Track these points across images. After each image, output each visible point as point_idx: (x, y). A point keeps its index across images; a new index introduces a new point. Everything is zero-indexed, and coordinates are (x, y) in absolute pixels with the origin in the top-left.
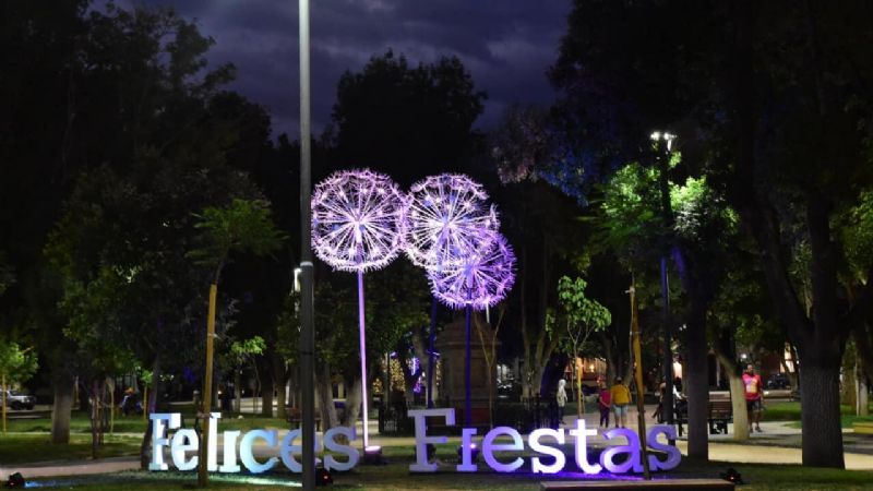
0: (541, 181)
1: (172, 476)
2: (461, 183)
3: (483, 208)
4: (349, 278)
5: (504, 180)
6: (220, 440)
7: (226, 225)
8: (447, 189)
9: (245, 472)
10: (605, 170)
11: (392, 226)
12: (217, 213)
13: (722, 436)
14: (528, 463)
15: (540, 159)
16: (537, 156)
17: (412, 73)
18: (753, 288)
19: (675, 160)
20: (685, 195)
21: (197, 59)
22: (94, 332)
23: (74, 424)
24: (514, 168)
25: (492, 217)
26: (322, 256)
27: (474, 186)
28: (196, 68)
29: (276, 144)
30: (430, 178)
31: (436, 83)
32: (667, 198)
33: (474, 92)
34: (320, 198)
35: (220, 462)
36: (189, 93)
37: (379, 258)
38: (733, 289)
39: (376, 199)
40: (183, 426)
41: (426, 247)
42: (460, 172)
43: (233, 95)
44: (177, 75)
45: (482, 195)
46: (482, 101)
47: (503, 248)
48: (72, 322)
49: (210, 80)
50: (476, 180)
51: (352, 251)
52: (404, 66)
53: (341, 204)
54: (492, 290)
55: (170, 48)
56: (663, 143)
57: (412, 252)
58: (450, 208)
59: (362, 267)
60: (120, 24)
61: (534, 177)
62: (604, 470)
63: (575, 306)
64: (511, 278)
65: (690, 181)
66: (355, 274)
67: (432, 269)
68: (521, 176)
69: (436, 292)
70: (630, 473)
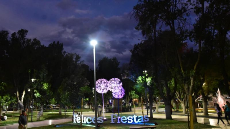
0: (128, 78)
1: (77, 124)
2: (117, 79)
3: (120, 82)
4: (101, 94)
5: (123, 78)
6: (83, 119)
7: (84, 90)
8: (115, 80)
9: (87, 123)
10: (137, 77)
11: (107, 87)
12: (83, 88)
13: (154, 112)
14: (127, 122)
15: (128, 76)
16: (127, 75)
17: (109, 60)
18: (158, 91)
19: (147, 75)
20: (148, 80)
21: (79, 60)
22: (65, 102)
23: (62, 111)
24: (124, 77)
25: (121, 84)
26: (97, 91)
27: (119, 80)
28: (79, 61)
29: (90, 70)
30: (112, 79)
31: (113, 61)
32: (146, 80)
33: (118, 62)
34: (97, 83)
35: (83, 122)
36: (78, 64)
37: (105, 91)
38: (156, 92)
39: (105, 83)
40: (78, 117)
41: (112, 88)
42: (116, 78)
43: (84, 64)
44: (76, 62)
45: (120, 81)
46: (119, 63)
47: (123, 89)
48: (62, 100)
49: (81, 62)
50: (119, 79)
51: (102, 90)
52: (108, 59)
53: (100, 84)
54: (122, 95)
55: (75, 58)
56: (145, 72)
57: (110, 90)
58: (115, 83)
59: (103, 93)
60: (68, 55)
61: (127, 78)
62: (138, 122)
63: (133, 95)
64: (124, 94)
65: (149, 78)
66: (102, 94)
67: (113, 91)
68: (125, 78)
69: (114, 96)
70: (142, 122)
